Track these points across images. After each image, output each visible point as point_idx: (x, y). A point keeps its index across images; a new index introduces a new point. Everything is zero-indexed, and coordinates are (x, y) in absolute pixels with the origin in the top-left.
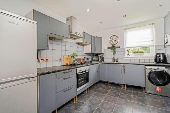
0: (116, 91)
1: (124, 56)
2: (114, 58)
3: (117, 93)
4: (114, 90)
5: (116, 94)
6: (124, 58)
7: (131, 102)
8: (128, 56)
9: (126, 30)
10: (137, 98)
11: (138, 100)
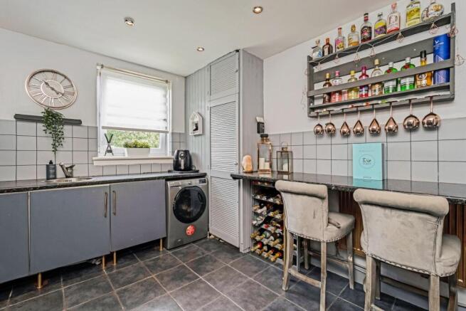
0: (92, 295)
1: (97, 155)
2: (51, 162)
3: (104, 298)
4: (84, 297)
5: (103, 305)
6: (96, 163)
7: (169, 296)
8: (109, 156)
9: (103, 71)
10: (168, 275)
11: (173, 279)
